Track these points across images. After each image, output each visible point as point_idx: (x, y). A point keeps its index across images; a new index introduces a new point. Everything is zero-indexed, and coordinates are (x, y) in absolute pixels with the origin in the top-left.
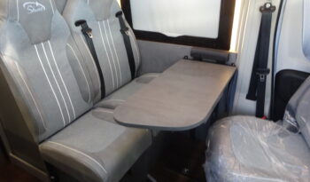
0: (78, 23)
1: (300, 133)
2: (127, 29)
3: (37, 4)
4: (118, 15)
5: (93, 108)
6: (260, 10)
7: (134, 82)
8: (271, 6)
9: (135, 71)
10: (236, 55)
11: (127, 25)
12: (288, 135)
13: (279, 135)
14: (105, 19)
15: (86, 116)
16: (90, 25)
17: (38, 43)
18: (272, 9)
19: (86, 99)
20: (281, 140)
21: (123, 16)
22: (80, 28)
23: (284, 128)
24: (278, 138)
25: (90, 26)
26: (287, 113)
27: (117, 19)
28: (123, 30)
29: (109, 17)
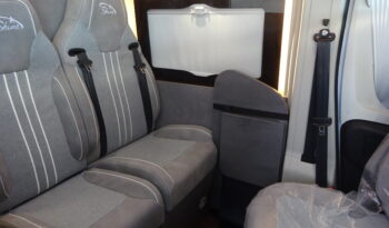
0: (73, 52)
1: (383, 213)
2: (144, 65)
3: (12, 20)
4: (132, 47)
5: (87, 169)
6: (315, 39)
7: (151, 136)
8: (329, 34)
9: (153, 121)
10: (286, 99)
11: (144, 61)
12: (365, 215)
13: (350, 214)
14: (113, 51)
15: (74, 179)
16: (90, 55)
17: (9, 72)
18: (331, 37)
19: (75, 155)
20: (353, 222)
21: (139, 49)
22: (75, 58)
23: (358, 203)
24: (349, 218)
25: (90, 58)
26: (363, 182)
27: (131, 52)
28: (138, 66)
29: (119, 48)
